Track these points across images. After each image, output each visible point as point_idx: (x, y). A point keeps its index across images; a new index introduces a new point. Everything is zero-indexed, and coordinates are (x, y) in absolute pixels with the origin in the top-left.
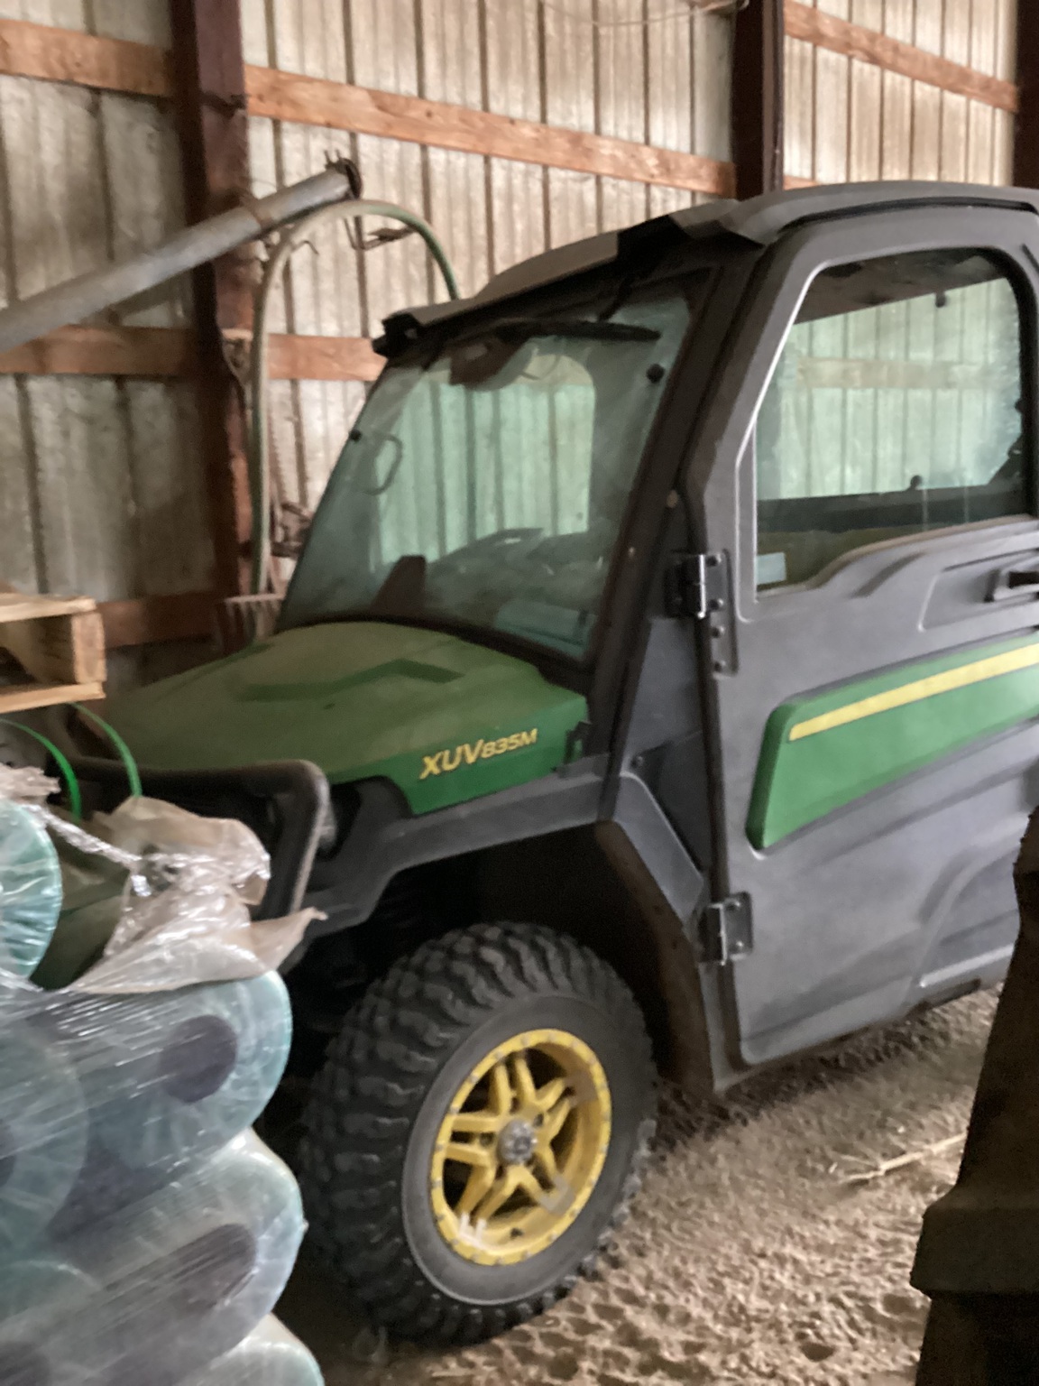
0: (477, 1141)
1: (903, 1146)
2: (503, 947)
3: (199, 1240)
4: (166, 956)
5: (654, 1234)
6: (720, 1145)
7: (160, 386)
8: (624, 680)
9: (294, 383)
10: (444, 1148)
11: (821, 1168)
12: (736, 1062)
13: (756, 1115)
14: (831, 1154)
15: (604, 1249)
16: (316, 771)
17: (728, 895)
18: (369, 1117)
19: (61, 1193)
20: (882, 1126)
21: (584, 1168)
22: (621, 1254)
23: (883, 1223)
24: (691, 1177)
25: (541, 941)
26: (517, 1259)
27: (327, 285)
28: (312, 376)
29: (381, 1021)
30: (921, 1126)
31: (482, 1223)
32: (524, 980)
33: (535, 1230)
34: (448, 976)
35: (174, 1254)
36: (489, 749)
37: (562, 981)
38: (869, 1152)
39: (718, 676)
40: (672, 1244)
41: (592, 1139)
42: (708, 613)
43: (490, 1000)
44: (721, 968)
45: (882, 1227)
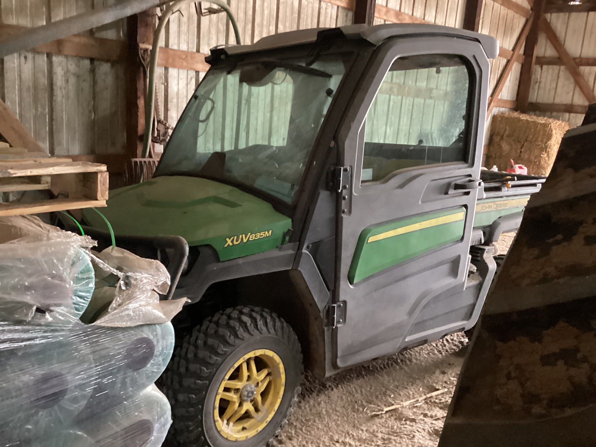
0: (233, 392)
1: (393, 402)
2: (251, 317)
3: (133, 425)
4: (131, 313)
5: (296, 431)
6: (322, 398)
7: (109, 65)
8: (307, 215)
9: (166, 69)
10: (221, 394)
11: (361, 409)
12: (334, 366)
13: (337, 387)
14: (365, 403)
15: (277, 436)
16: (185, 241)
17: (339, 301)
18: (193, 380)
19: (83, 403)
20: (385, 394)
21: (272, 404)
22: (283, 439)
23: (384, 432)
24: (311, 410)
25: (265, 314)
26: (244, 439)
27: (184, 28)
28: (174, 67)
29: (200, 342)
30: (400, 395)
31: (231, 424)
32: (258, 329)
33: (251, 428)
34: (228, 326)
35: (122, 430)
36: (252, 237)
37: (272, 331)
38: (380, 404)
39: (343, 215)
40: (302, 436)
41: (277, 393)
42: (342, 190)
43: (244, 337)
44: (333, 329)
45: (384, 433)
